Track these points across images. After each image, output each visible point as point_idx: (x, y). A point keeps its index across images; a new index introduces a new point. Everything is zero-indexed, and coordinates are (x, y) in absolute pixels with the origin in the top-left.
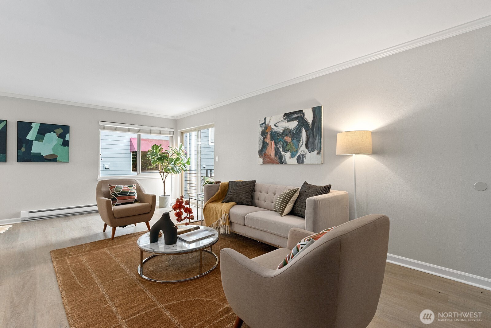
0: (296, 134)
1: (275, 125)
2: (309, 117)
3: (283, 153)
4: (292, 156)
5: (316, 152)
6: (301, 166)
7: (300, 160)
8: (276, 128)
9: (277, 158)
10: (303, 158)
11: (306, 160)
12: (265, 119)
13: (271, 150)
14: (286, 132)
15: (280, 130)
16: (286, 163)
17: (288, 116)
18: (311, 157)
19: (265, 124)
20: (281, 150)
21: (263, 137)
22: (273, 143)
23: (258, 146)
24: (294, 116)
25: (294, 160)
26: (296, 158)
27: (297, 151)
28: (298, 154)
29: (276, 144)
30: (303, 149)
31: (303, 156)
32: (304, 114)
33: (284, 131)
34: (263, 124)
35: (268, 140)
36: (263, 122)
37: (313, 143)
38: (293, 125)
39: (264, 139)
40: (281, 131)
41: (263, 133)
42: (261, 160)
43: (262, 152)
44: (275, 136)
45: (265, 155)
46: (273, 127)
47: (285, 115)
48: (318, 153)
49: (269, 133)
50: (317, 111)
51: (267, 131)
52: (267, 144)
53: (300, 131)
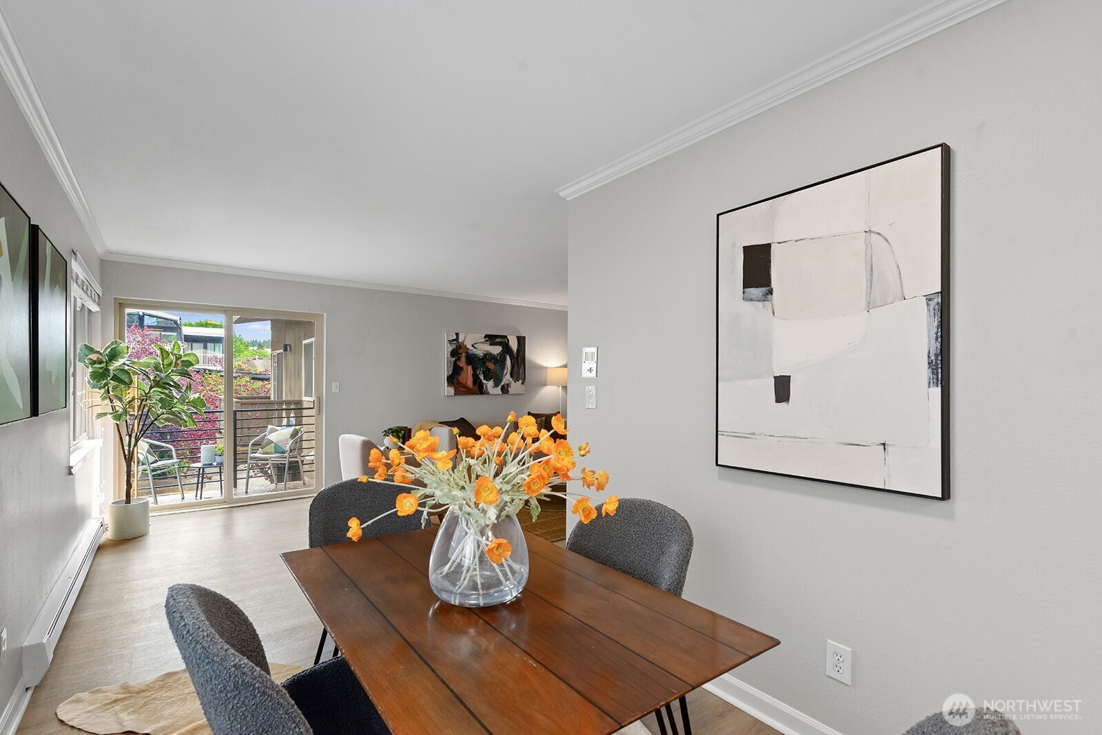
0: (499, 360)
1: (473, 346)
2: (514, 345)
3: (484, 382)
4: (496, 385)
5: (520, 381)
6: (505, 395)
7: (505, 390)
8: (474, 350)
9: (476, 388)
10: (507, 388)
11: (511, 390)
12: (457, 334)
13: (467, 376)
14: (488, 357)
15: (480, 354)
16: (488, 393)
17: (491, 339)
18: (515, 387)
19: (458, 342)
20: (482, 378)
21: (454, 359)
22: (470, 368)
23: (445, 371)
24: (498, 340)
25: (498, 390)
26: (500, 387)
27: (501, 380)
28: (502, 384)
29: (474, 369)
30: (507, 378)
31: (508, 385)
32: (508, 340)
33: (485, 355)
34: (454, 340)
35: (462, 363)
36: (455, 337)
37: (519, 372)
38: (496, 350)
39: (455, 361)
40: (482, 355)
41: (454, 353)
42: (451, 391)
43: (451, 380)
44: (472, 359)
45: (458, 383)
46: (471, 348)
47: (486, 336)
48: (522, 383)
49: (464, 355)
50: (521, 341)
51: (461, 351)
52: (462, 368)
53: (505, 359)
